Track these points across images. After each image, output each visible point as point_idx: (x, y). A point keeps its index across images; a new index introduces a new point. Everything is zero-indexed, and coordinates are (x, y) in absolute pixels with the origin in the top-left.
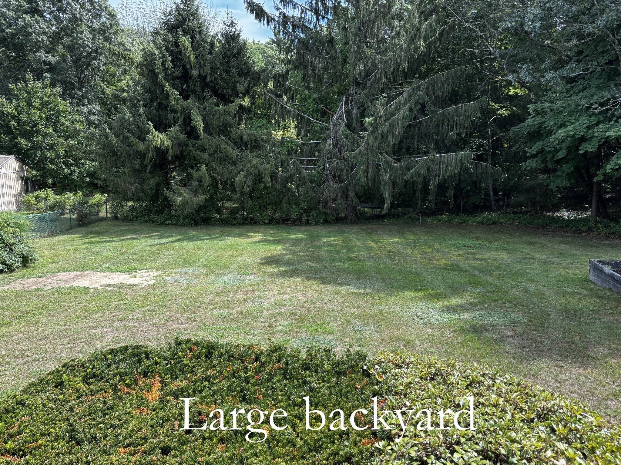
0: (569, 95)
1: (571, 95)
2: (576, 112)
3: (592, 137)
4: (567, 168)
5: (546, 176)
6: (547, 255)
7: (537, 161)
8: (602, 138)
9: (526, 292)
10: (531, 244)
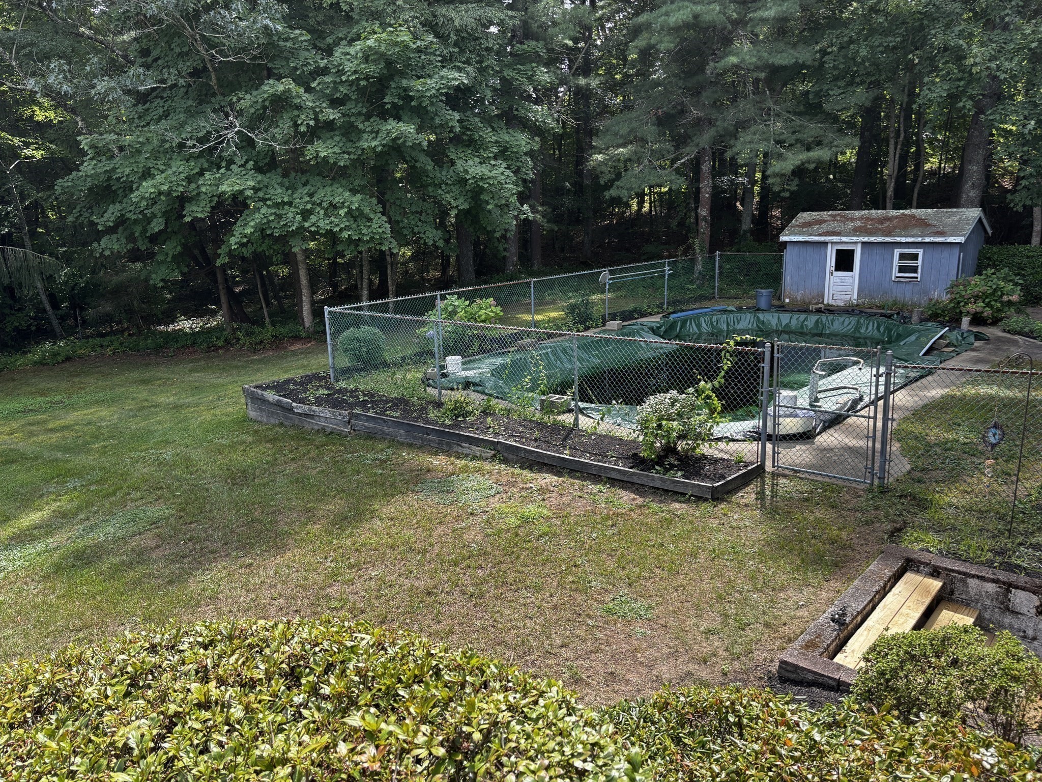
0: (144, 123)
1: (148, 124)
2: (164, 152)
3: (198, 194)
4: (171, 248)
5: (139, 265)
6: (176, 394)
7: (118, 240)
8: (213, 196)
9: (160, 464)
10: (144, 382)
